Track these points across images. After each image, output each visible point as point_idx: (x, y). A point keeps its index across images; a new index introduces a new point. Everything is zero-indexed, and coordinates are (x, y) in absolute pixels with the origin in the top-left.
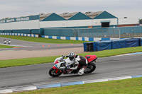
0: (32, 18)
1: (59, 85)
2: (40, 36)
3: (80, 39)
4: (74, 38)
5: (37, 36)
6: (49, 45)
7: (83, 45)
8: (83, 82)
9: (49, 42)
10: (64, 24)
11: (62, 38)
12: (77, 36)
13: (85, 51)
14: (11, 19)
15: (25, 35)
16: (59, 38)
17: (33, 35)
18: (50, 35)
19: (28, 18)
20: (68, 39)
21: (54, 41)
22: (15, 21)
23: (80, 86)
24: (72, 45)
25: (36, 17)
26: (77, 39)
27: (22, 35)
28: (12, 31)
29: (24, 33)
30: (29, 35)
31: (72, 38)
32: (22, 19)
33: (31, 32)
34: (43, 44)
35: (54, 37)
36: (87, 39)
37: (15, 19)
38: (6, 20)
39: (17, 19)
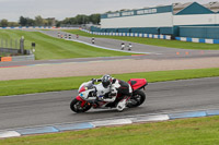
0: (161, 10)
1: (203, 114)
2: (173, 38)
5: (168, 37)
6: (187, 51)
9: (187, 47)
10: (210, 20)
11: (207, 41)
14: (128, 11)
15: (151, 36)
16: (202, 42)
17: (162, 37)
18: (189, 37)
19: (155, 10)
20: (217, 43)
21: (195, 46)
22: (135, 14)
27: (146, 35)
28: (130, 30)
30: (156, 36)
32: (146, 11)
33: (159, 31)
34: (178, 51)
35: (196, 40)
37: (135, 12)
38: (121, 13)
39: (138, 12)
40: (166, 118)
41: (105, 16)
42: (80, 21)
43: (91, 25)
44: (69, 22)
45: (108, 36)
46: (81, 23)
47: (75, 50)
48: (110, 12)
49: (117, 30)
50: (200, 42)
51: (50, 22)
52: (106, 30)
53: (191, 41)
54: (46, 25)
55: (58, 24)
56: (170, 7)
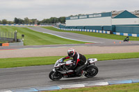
0: (104, 15)
2: (111, 33)
5: (109, 32)
6: (120, 42)
10: (135, 22)
11: (133, 35)
14: (84, 15)
15: (97, 31)
16: (130, 35)
17: (104, 32)
18: (122, 32)
19: (100, 15)
22: (88, 17)
25: (108, 14)
27: (94, 31)
28: (84, 28)
29: (96, 30)
30: (101, 32)
32: (95, 16)
33: (103, 28)
34: (115, 41)
35: (126, 34)
37: (88, 16)
38: (79, 16)
39: (90, 16)
40: (106, 83)
41: (69, 18)
42: (53, 21)
43: (59, 24)
44: (46, 22)
45: (69, 31)
46: (53, 23)
47: (49, 39)
48: (72, 16)
49: (76, 28)
51: (33, 22)
52: (69, 27)
53: (123, 35)
54: (31, 23)
55: (39, 23)
56: (110, 13)
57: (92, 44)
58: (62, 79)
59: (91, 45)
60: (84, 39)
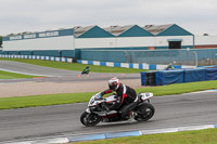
0: (63, 33)
1: (103, 137)
2: (74, 61)
3: (136, 66)
4: (127, 65)
5: (70, 60)
7: (139, 75)
8: (140, 133)
10: (111, 43)
11: (108, 64)
12: (131, 62)
13: (143, 84)
14: (31, 34)
15: (52, 58)
16: (103, 65)
17: (63, 59)
18: (91, 60)
19: (57, 33)
20: (117, 66)
21: (97, 69)
22: (37, 37)
23: (135, 138)
24: (123, 75)
25: (69, 32)
26: (131, 67)
27: (47, 58)
28: (32, 53)
29: (50, 56)
30: (58, 59)
31: (123, 65)
32: (48, 34)
33: (61, 54)
35: (97, 63)
36: (146, 67)
37: (37, 35)
38: (23, 36)
39: (41, 35)
41: (7, 38)
45: (8, 59)
48: (12, 35)
49: (19, 53)
50: (101, 65)
52: (8, 53)
56: (72, 30)
57: (44, 79)
58: (100, 123)
59: (43, 81)
60: (31, 71)
